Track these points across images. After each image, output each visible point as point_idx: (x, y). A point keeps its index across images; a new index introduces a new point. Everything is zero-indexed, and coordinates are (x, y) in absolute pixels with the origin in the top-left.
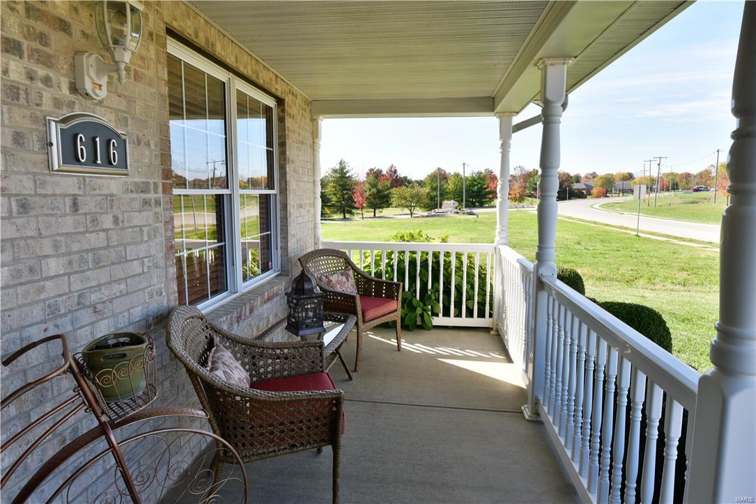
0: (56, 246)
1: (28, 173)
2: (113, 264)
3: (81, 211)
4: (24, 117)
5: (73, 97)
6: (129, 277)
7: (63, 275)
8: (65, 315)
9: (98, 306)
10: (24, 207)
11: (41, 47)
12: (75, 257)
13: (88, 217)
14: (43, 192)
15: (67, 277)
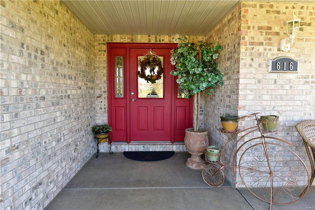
0: (268, 92)
1: (261, 73)
2: (288, 100)
3: (277, 84)
4: (262, 60)
5: (278, 52)
6: (294, 106)
7: (269, 100)
8: (268, 111)
9: (280, 111)
10: (259, 82)
11: (269, 42)
12: (274, 96)
13: (280, 85)
14: (265, 78)
15: (270, 101)
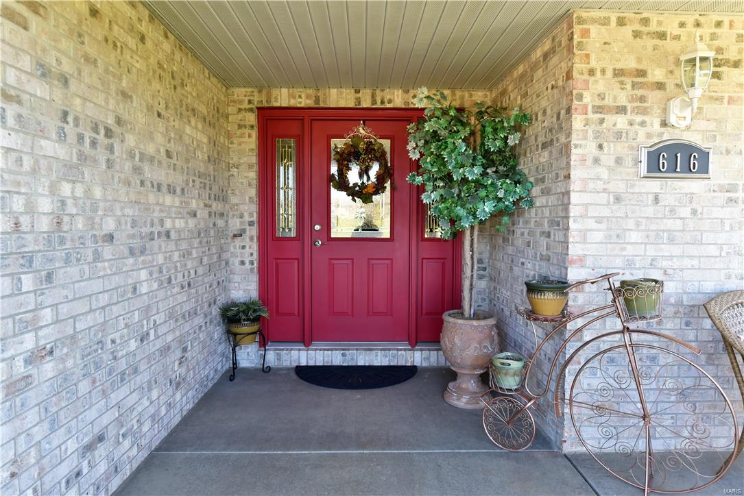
0: (638, 224)
1: (623, 180)
2: (687, 243)
3: (661, 204)
4: (624, 148)
5: (663, 130)
6: (702, 257)
7: (642, 243)
8: (640, 269)
9: (668, 270)
10: (618, 199)
11: (641, 104)
12: (652, 234)
13: (667, 208)
14: (631, 191)
15: (643, 245)
